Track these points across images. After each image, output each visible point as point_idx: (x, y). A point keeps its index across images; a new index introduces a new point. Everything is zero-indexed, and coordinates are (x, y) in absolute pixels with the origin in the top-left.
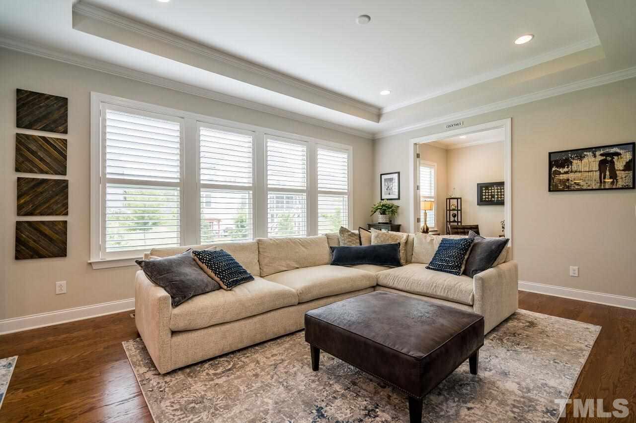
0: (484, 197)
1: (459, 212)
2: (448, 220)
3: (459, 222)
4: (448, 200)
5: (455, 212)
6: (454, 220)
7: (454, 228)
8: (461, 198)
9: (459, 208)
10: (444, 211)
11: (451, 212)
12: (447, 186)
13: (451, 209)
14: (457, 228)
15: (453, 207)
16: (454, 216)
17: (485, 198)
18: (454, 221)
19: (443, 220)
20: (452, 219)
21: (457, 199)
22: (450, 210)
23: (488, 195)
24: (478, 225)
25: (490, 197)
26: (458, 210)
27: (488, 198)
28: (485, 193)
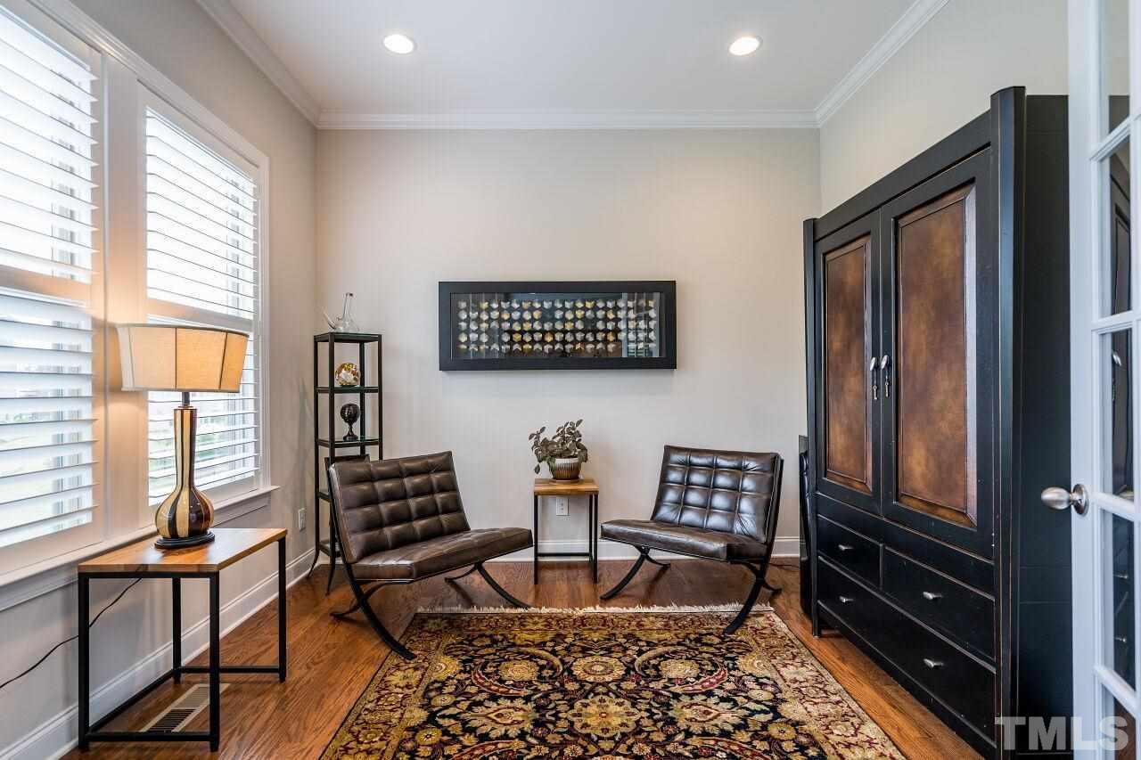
0: (463, 338)
1: (370, 399)
2: (324, 435)
3: (372, 442)
4: (324, 348)
5: (353, 399)
6: (351, 434)
7: (359, 480)
8: (378, 338)
9: (370, 381)
10: (303, 395)
11: (337, 396)
12: (318, 286)
13: (337, 385)
14: (369, 478)
15: (346, 377)
16: (352, 415)
17: (468, 342)
18: (350, 440)
19: (296, 434)
20: (342, 429)
21: (361, 340)
22: (332, 391)
23: (479, 332)
24: (450, 454)
25: (484, 338)
26: (362, 391)
27: (478, 343)
28: (468, 320)
